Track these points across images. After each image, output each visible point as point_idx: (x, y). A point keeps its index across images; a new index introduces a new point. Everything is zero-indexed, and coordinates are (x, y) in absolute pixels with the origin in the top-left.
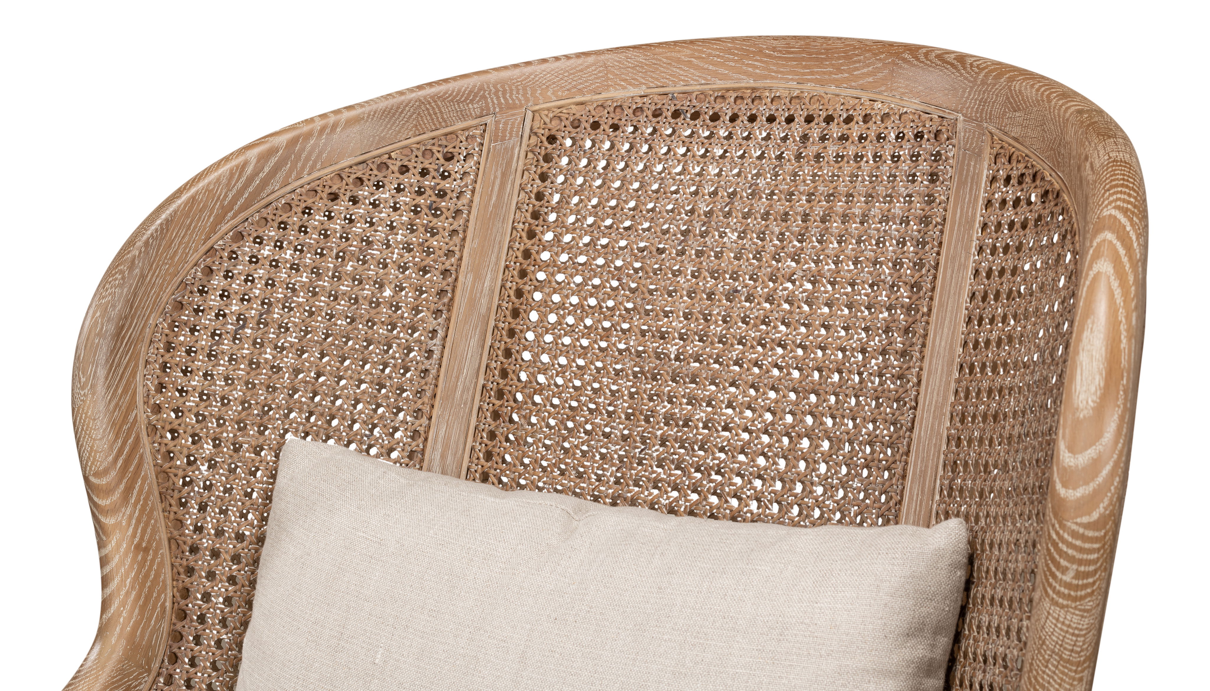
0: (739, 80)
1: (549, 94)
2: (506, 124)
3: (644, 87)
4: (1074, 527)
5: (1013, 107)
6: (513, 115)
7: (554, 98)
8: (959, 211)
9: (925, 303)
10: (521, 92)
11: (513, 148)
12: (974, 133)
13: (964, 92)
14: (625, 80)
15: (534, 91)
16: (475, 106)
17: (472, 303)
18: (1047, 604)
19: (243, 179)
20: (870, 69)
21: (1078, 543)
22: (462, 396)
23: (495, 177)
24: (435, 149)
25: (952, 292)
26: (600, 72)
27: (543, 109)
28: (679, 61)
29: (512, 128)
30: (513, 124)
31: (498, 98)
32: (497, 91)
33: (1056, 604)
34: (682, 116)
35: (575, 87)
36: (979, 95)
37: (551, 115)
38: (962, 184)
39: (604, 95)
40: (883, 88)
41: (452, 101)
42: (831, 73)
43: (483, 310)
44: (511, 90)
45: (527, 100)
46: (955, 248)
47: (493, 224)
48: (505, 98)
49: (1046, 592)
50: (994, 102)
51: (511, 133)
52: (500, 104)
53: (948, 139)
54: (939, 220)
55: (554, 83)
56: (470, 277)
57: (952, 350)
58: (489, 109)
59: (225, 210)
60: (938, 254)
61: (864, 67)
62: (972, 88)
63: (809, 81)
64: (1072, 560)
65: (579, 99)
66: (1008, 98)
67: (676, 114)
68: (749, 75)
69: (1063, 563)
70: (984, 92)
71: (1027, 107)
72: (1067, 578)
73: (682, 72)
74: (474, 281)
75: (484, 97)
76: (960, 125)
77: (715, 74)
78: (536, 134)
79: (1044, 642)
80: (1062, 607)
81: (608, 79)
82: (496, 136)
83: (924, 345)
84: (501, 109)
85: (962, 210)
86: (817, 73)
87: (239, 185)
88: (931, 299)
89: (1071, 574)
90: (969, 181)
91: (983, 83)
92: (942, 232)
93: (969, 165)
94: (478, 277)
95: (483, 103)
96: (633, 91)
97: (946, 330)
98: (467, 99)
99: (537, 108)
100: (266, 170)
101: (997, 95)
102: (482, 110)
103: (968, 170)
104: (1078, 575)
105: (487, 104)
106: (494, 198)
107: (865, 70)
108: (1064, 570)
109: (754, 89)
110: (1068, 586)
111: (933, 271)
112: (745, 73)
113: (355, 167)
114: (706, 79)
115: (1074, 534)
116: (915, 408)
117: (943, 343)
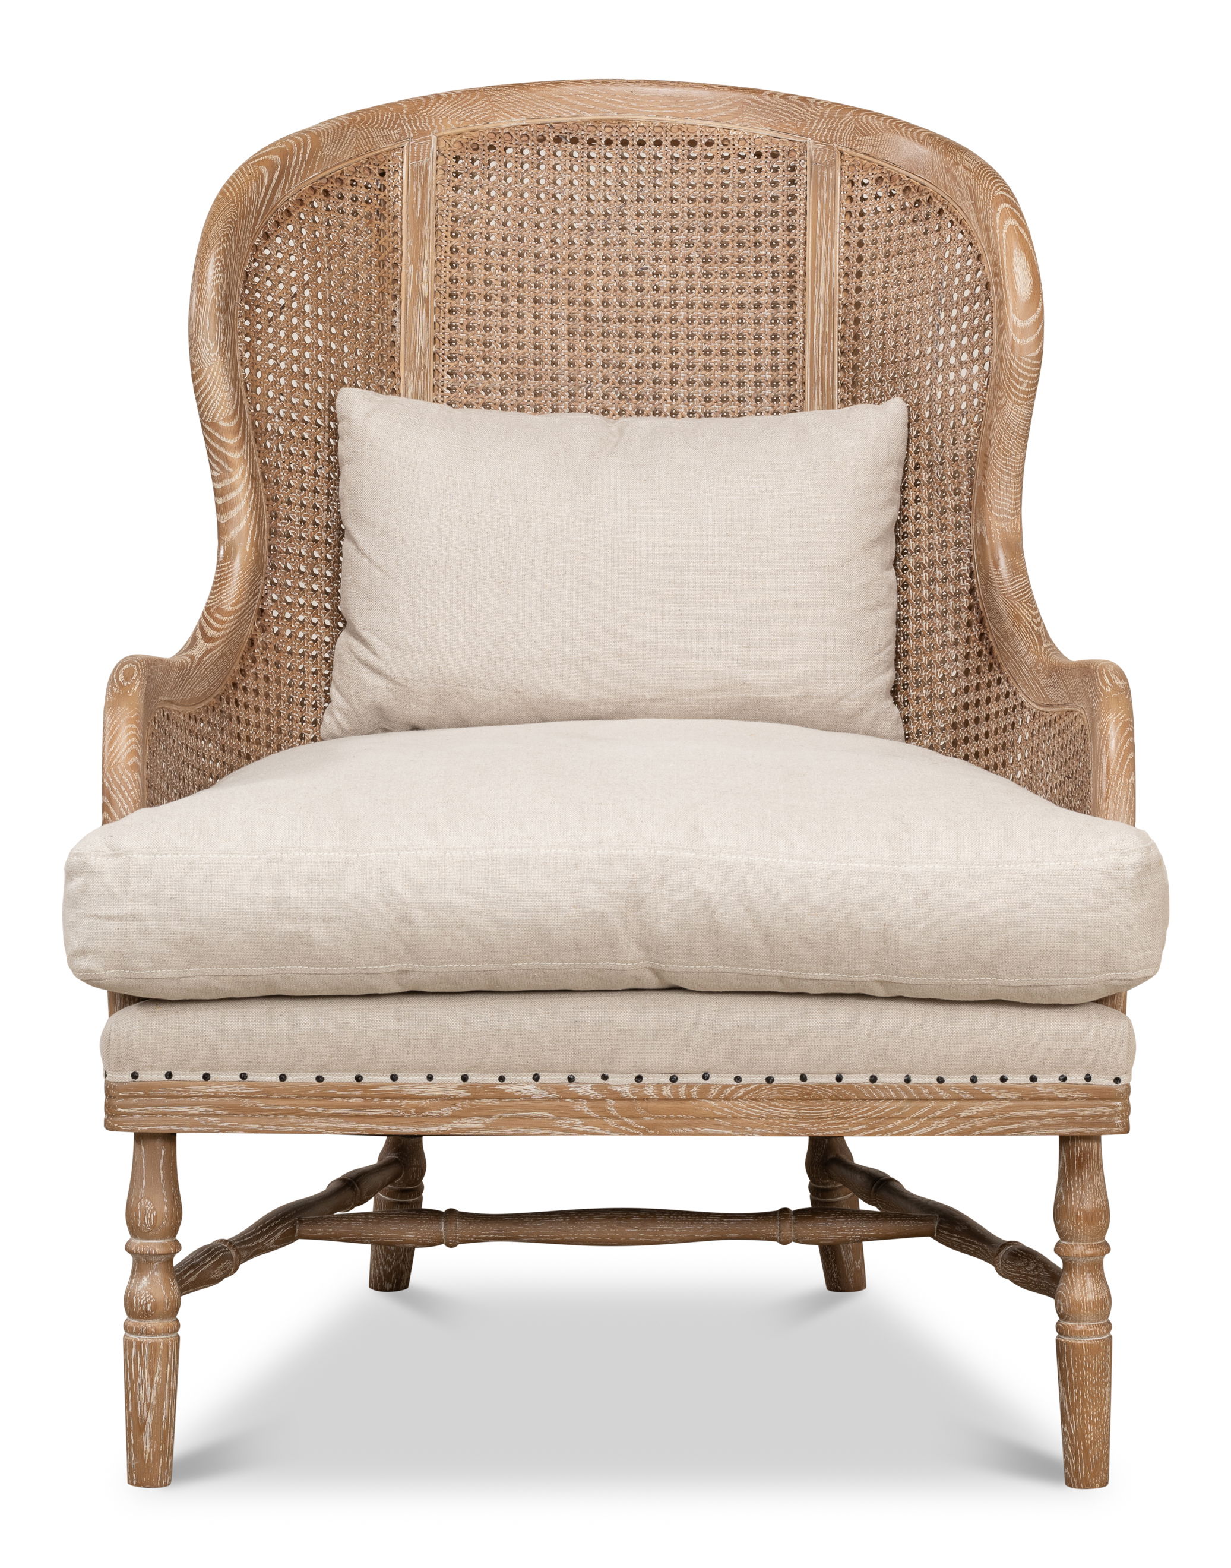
0: (605, 114)
1: (449, 122)
2: (419, 146)
3: (525, 118)
4: (1026, 359)
5: (862, 133)
6: (424, 139)
7: (453, 127)
8: (819, 205)
9: (801, 268)
10: (427, 121)
11: (426, 167)
12: (825, 150)
13: (812, 122)
14: (508, 112)
15: (437, 121)
16: (395, 132)
17: (416, 289)
18: (1011, 404)
19: (264, 189)
20: (722, 106)
21: (1029, 368)
22: (421, 362)
23: (417, 190)
24: (371, 167)
25: (823, 259)
26: (486, 105)
27: (445, 135)
28: (550, 97)
29: (424, 150)
30: (425, 146)
31: (411, 125)
32: (410, 120)
33: (1017, 403)
34: (564, 140)
35: (468, 117)
36: (827, 125)
37: (454, 140)
38: (817, 186)
39: (491, 125)
40: (735, 120)
41: (378, 127)
42: (687, 108)
43: (426, 295)
44: (420, 119)
45: (433, 128)
46: (821, 229)
47: (422, 227)
48: (416, 125)
49: (1010, 397)
50: (842, 131)
51: (423, 154)
52: (413, 130)
53: (800, 156)
54: (802, 211)
55: (451, 114)
56: (411, 269)
57: (831, 297)
58: (405, 135)
59: (259, 212)
60: (805, 235)
61: (716, 105)
62: (819, 121)
63: (667, 114)
64: (1025, 377)
65: (472, 127)
66: (856, 127)
67: (558, 140)
68: (613, 109)
69: (1021, 379)
70: (832, 123)
71: (877, 133)
72: (1023, 388)
73: (554, 107)
74: (415, 271)
75: (400, 125)
76: (809, 147)
77: (583, 109)
78: (443, 155)
79: (1009, 426)
80: (1020, 404)
81: (494, 111)
82: (413, 156)
83: (804, 296)
84: (414, 134)
85: (822, 204)
86: (674, 108)
87: (263, 194)
88: (804, 265)
89: (1025, 385)
90: (825, 184)
91: (830, 117)
92: (805, 219)
93: (822, 174)
94: (418, 268)
95: (400, 130)
96: (515, 122)
97: (822, 284)
98: (388, 126)
99: (441, 134)
100: (274, 181)
101: (845, 125)
102: (401, 135)
103: (822, 177)
104: (1028, 387)
105: (403, 129)
106: (419, 207)
107: (718, 107)
108: (1021, 384)
109: (618, 121)
110: (1023, 392)
111: (802, 246)
112: (610, 108)
113: (319, 181)
114: (574, 112)
115: (1026, 363)
116: (804, 338)
117: (822, 293)
